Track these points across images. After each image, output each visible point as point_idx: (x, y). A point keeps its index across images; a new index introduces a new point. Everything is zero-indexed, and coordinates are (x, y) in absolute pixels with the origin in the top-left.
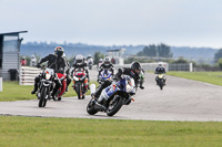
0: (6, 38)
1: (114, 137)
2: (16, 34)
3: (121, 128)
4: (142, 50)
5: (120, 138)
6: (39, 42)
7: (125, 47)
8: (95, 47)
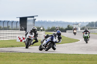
0: (28, 19)
2: (33, 17)
4: (88, 24)
6: (43, 21)
7: (81, 23)
8: (68, 23)
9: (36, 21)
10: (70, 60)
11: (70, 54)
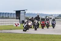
0: (21, 12)
1: (51, 39)
3: (53, 37)
4: (58, 15)
7: (54, 14)
8: (46, 14)
9: (26, 13)
10: (47, 38)
11: (47, 35)
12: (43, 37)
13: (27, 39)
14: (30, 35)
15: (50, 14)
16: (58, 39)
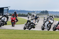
2: (7, 7)
5: (35, 35)
7: (36, 11)
9: (9, 10)
12: (25, 33)
13: (10, 34)
14: (13, 31)
15: (32, 11)
16: (40, 35)
